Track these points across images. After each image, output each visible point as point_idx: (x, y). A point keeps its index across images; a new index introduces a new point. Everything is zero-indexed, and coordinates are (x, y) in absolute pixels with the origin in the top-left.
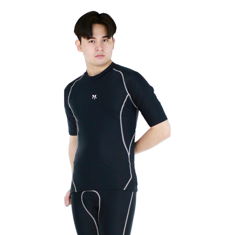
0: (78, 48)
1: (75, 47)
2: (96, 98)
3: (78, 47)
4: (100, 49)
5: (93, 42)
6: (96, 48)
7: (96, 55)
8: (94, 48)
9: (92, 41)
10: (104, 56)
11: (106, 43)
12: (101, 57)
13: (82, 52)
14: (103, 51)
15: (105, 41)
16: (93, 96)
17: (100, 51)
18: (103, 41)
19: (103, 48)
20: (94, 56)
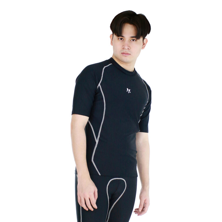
0: (111, 41)
2: (130, 92)
6: (123, 46)
8: (122, 46)
9: (121, 39)
10: (130, 54)
11: (134, 42)
12: (126, 55)
13: (112, 46)
14: (129, 49)
16: (128, 89)
17: (126, 49)
18: (132, 40)
19: (129, 47)
20: (121, 53)
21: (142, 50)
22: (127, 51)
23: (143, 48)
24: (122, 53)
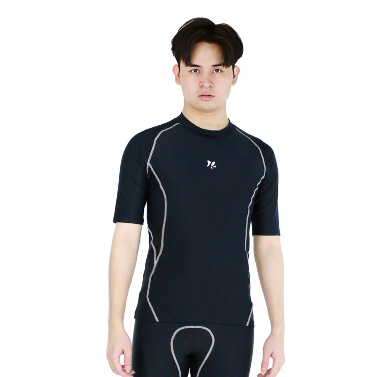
1: (173, 77)
2: (215, 167)
3: (177, 77)
4: (207, 85)
5: (198, 71)
6: (200, 82)
7: (200, 94)
8: (198, 82)
9: (195, 71)
10: (214, 96)
11: (219, 74)
12: (208, 98)
13: (180, 86)
14: (213, 87)
15: (217, 71)
16: (209, 162)
17: (206, 88)
18: (215, 71)
19: (211, 83)
20: (197, 95)
21: (232, 87)
22: (208, 90)
23: (234, 82)
24: (199, 96)
